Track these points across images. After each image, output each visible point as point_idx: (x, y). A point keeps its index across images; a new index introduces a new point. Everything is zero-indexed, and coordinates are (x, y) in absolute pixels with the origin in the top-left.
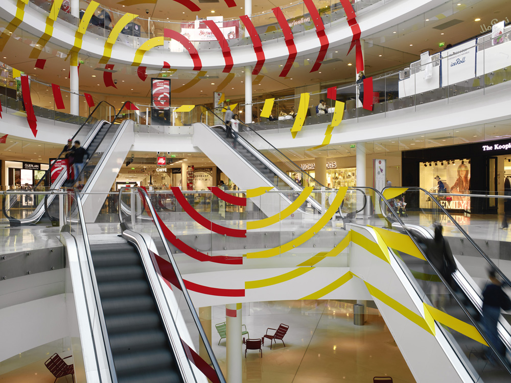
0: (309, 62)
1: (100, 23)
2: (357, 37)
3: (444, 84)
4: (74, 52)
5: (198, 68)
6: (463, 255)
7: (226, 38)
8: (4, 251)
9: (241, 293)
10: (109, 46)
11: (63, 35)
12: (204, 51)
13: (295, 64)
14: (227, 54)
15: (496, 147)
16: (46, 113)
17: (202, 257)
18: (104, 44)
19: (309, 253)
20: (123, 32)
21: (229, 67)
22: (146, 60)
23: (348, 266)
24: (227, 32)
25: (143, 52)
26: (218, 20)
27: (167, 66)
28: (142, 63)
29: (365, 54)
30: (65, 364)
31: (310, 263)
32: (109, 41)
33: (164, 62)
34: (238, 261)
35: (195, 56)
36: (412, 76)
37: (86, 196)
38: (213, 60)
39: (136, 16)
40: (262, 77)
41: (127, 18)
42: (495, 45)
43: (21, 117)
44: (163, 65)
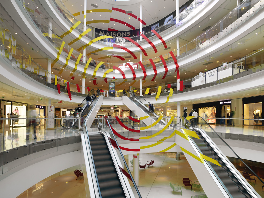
0: (162, 76)
1: (92, 65)
2: (177, 68)
3: (207, 83)
4: (84, 74)
5: (124, 78)
6: (213, 137)
7: (134, 69)
8: (61, 137)
9: (138, 150)
10: (95, 72)
11: (80, 69)
12: (126, 73)
13: (157, 77)
14: (134, 74)
15: (224, 103)
16: (74, 94)
17: (125, 139)
18: (93, 71)
19: (161, 137)
20: (100, 67)
21: (134, 78)
22: (107, 76)
23: (174, 142)
24: (134, 67)
25: (106, 74)
26: (131, 63)
27: (114, 78)
29: (180, 73)
30: (80, 172)
31: (162, 141)
32: (95, 70)
34: (137, 140)
35: (123, 75)
36: (196, 80)
37: (87, 120)
38: (129, 76)
39: (104, 62)
40: (146, 81)
41: (101, 63)
42: (224, 70)
43: (67, 95)
44: (113, 77)
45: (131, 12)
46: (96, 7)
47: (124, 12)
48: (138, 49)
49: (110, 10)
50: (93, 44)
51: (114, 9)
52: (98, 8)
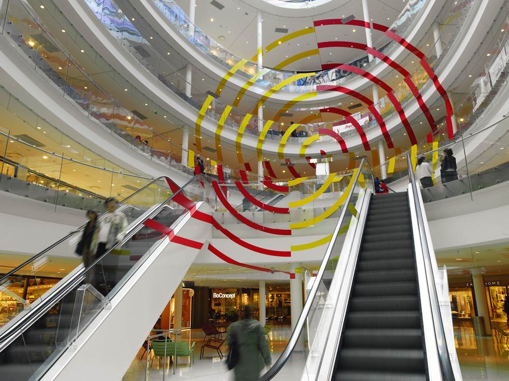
4: (259, 152)
7: (362, 125)
9: (288, 254)
10: (283, 146)
11: (250, 142)
14: (363, 136)
21: (366, 145)
22: (308, 152)
24: (361, 122)
25: (306, 146)
27: (323, 153)
32: (281, 143)
33: (321, 151)
34: (288, 233)
35: (342, 142)
38: (354, 142)
39: (299, 125)
44: (320, 152)
45: (352, 16)
46: (285, 31)
47: (338, 22)
48: (366, 80)
49: (310, 28)
50: (277, 93)
51: (317, 23)
52: (289, 32)
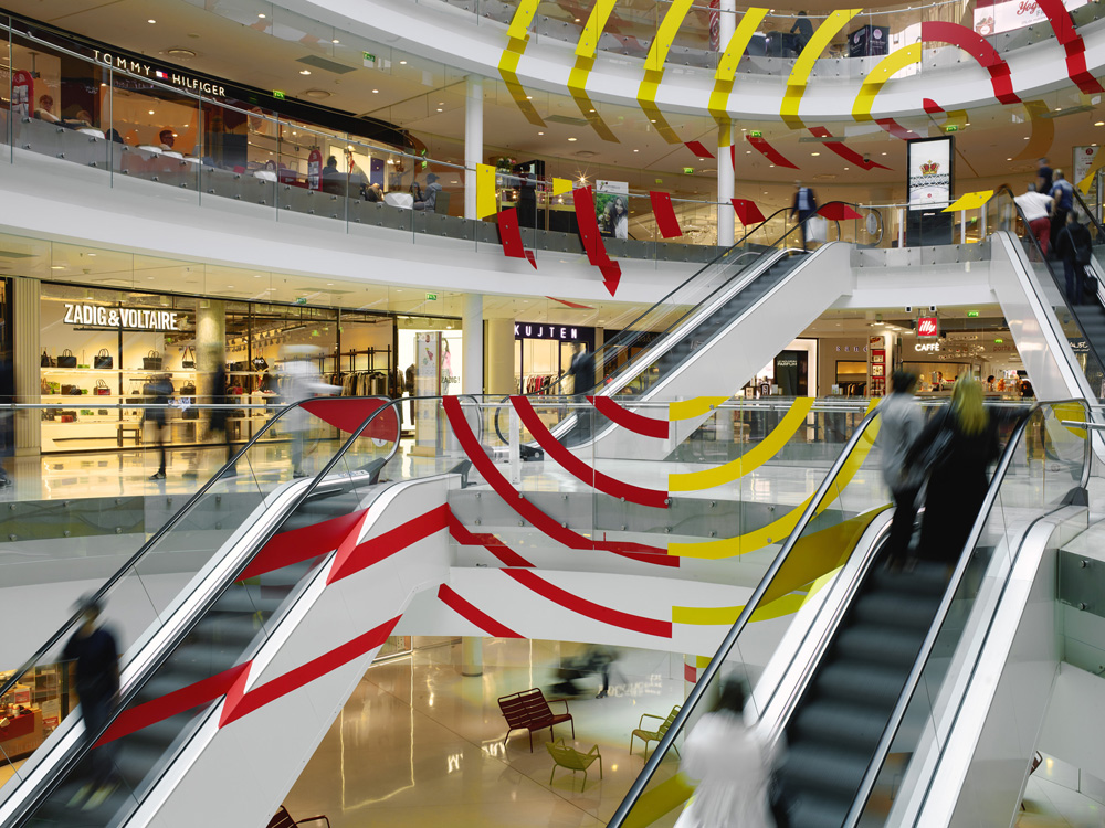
5: (1006, 96)
7: (1070, 9)
9: (663, 629)
10: (797, 91)
12: (1015, 55)
14: (1074, 49)
16: (636, 248)
18: (781, 91)
25: (876, 88)
27: (930, 107)
28: (871, 112)
33: (926, 101)
35: (999, 71)
38: (1041, 71)
39: (855, 12)
41: (837, 22)
44: (922, 107)
